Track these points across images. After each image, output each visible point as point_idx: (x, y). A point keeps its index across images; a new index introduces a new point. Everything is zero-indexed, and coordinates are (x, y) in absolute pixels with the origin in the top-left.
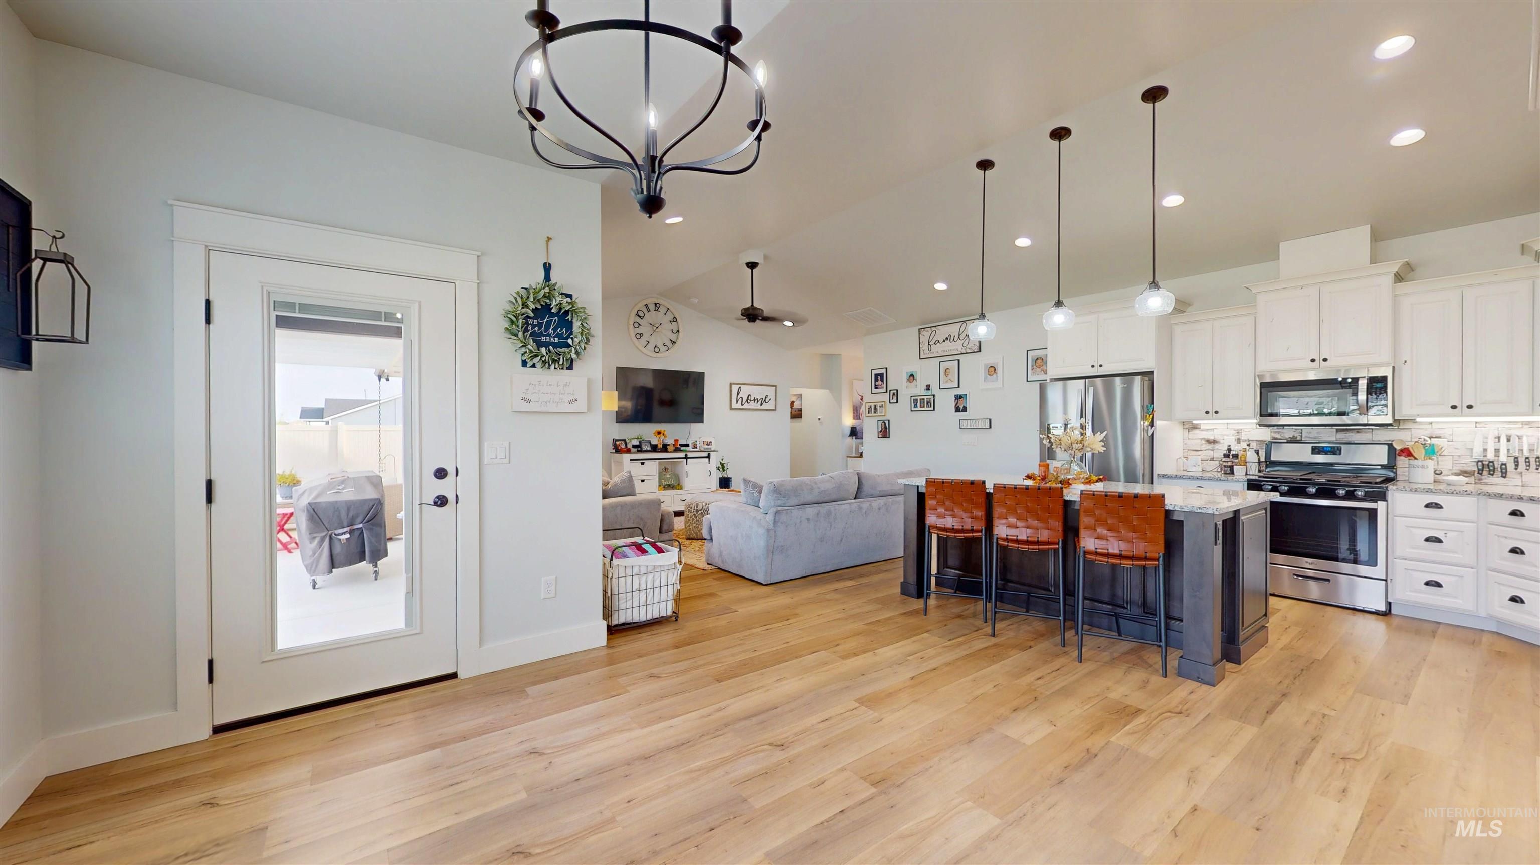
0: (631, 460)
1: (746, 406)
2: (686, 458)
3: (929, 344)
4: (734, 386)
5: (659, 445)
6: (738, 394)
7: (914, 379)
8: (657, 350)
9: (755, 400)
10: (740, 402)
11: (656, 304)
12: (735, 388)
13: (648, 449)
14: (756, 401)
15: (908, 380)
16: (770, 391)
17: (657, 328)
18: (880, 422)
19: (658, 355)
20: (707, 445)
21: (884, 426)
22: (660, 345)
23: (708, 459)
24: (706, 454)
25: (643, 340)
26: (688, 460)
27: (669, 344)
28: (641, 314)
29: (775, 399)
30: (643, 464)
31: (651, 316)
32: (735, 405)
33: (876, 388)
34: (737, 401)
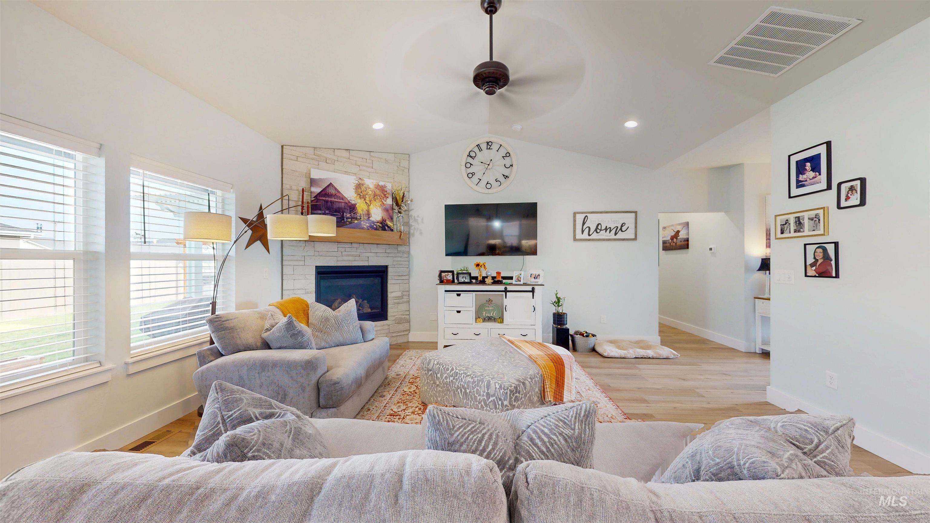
0: (446, 291)
1: (595, 236)
2: (506, 291)
4: (578, 216)
5: (479, 277)
6: (584, 224)
8: (489, 186)
9: (606, 229)
10: (586, 231)
11: (488, 143)
12: (580, 218)
13: (466, 281)
14: (608, 230)
16: (629, 219)
17: (489, 165)
18: (811, 249)
19: (490, 191)
20: (534, 278)
21: (821, 255)
22: (492, 181)
23: (531, 293)
24: (530, 288)
25: (475, 179)
26: (508, 293)
27: (501, 179)
28: (473, 154)
29: (636, 227)
30: (459, 295)
31: (484, 155)
32: (579, 236)
33: (798, 187)
34: (583, 232)
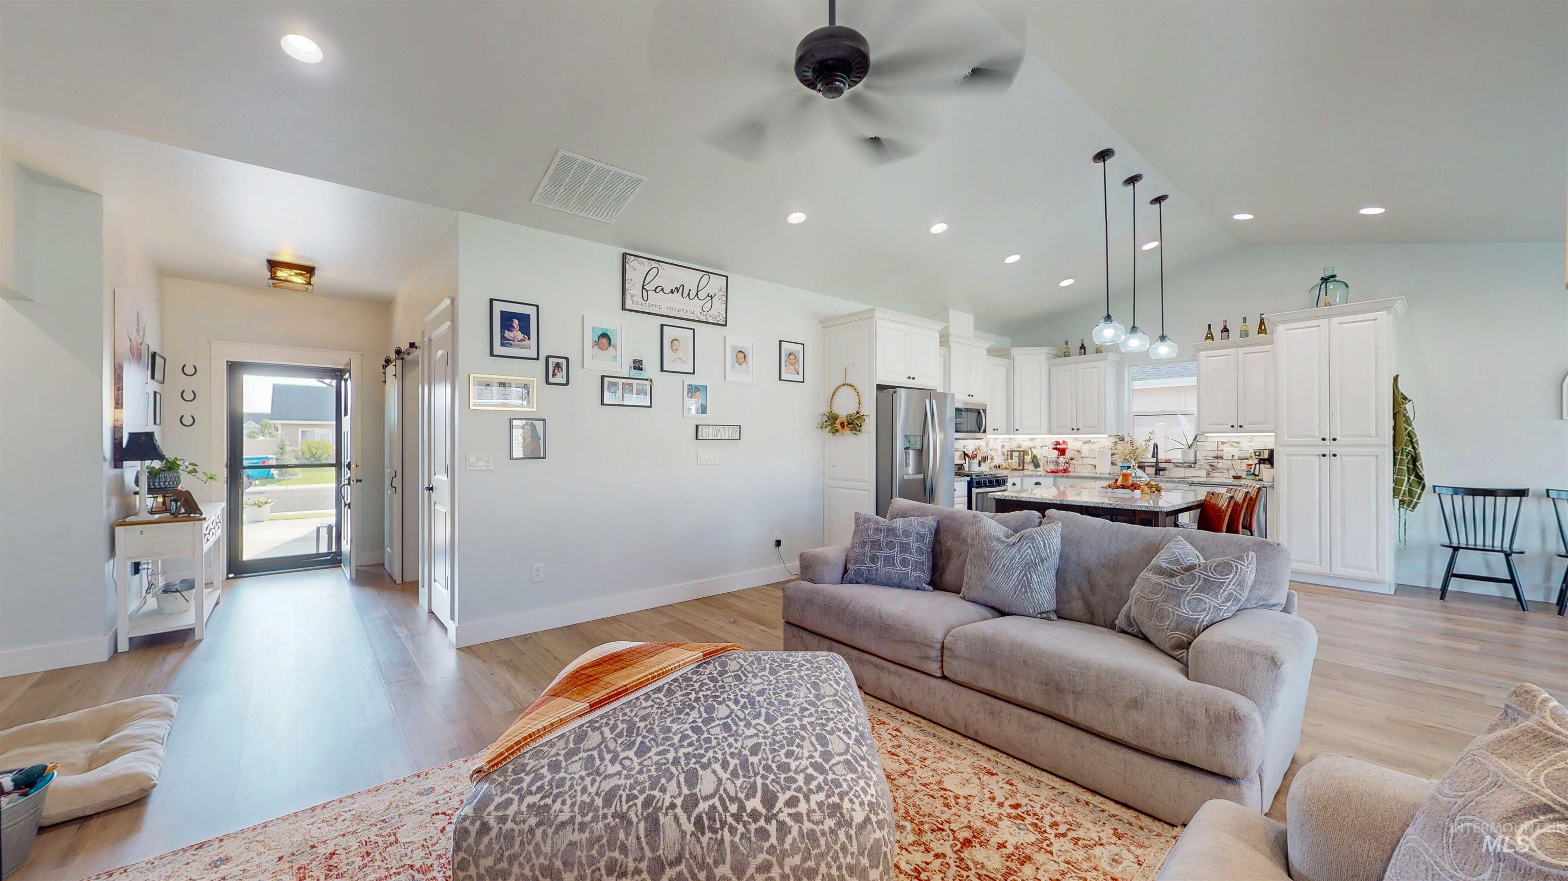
3: (643, 288)
7: (610, 344)
15: (596, 343)
21: (529, 433)
33: (503, 344)
